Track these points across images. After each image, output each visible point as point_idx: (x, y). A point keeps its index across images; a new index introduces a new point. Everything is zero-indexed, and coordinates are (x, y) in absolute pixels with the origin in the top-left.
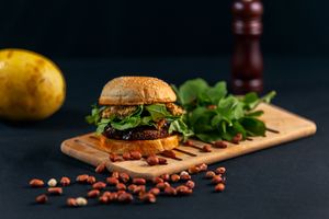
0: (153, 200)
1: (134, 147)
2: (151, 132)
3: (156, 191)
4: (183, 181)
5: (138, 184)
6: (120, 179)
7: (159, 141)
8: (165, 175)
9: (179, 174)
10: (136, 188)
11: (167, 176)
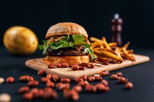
0: (76, 97)
1: (64, 60)
2: (74, 52)
3: (79, 88)
4: (97, 81)
5: (64, 82)
6: (52, 80)
7: (79, 57)
8: (84, 76)
9: (93, 76)
10: (62, 86)
11: (86, 78)
